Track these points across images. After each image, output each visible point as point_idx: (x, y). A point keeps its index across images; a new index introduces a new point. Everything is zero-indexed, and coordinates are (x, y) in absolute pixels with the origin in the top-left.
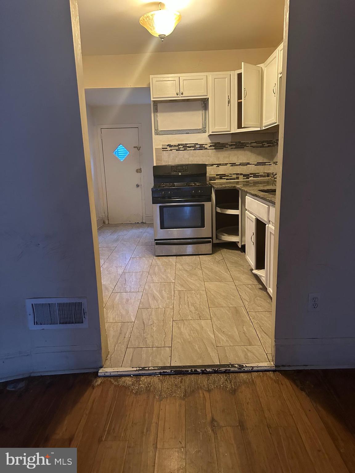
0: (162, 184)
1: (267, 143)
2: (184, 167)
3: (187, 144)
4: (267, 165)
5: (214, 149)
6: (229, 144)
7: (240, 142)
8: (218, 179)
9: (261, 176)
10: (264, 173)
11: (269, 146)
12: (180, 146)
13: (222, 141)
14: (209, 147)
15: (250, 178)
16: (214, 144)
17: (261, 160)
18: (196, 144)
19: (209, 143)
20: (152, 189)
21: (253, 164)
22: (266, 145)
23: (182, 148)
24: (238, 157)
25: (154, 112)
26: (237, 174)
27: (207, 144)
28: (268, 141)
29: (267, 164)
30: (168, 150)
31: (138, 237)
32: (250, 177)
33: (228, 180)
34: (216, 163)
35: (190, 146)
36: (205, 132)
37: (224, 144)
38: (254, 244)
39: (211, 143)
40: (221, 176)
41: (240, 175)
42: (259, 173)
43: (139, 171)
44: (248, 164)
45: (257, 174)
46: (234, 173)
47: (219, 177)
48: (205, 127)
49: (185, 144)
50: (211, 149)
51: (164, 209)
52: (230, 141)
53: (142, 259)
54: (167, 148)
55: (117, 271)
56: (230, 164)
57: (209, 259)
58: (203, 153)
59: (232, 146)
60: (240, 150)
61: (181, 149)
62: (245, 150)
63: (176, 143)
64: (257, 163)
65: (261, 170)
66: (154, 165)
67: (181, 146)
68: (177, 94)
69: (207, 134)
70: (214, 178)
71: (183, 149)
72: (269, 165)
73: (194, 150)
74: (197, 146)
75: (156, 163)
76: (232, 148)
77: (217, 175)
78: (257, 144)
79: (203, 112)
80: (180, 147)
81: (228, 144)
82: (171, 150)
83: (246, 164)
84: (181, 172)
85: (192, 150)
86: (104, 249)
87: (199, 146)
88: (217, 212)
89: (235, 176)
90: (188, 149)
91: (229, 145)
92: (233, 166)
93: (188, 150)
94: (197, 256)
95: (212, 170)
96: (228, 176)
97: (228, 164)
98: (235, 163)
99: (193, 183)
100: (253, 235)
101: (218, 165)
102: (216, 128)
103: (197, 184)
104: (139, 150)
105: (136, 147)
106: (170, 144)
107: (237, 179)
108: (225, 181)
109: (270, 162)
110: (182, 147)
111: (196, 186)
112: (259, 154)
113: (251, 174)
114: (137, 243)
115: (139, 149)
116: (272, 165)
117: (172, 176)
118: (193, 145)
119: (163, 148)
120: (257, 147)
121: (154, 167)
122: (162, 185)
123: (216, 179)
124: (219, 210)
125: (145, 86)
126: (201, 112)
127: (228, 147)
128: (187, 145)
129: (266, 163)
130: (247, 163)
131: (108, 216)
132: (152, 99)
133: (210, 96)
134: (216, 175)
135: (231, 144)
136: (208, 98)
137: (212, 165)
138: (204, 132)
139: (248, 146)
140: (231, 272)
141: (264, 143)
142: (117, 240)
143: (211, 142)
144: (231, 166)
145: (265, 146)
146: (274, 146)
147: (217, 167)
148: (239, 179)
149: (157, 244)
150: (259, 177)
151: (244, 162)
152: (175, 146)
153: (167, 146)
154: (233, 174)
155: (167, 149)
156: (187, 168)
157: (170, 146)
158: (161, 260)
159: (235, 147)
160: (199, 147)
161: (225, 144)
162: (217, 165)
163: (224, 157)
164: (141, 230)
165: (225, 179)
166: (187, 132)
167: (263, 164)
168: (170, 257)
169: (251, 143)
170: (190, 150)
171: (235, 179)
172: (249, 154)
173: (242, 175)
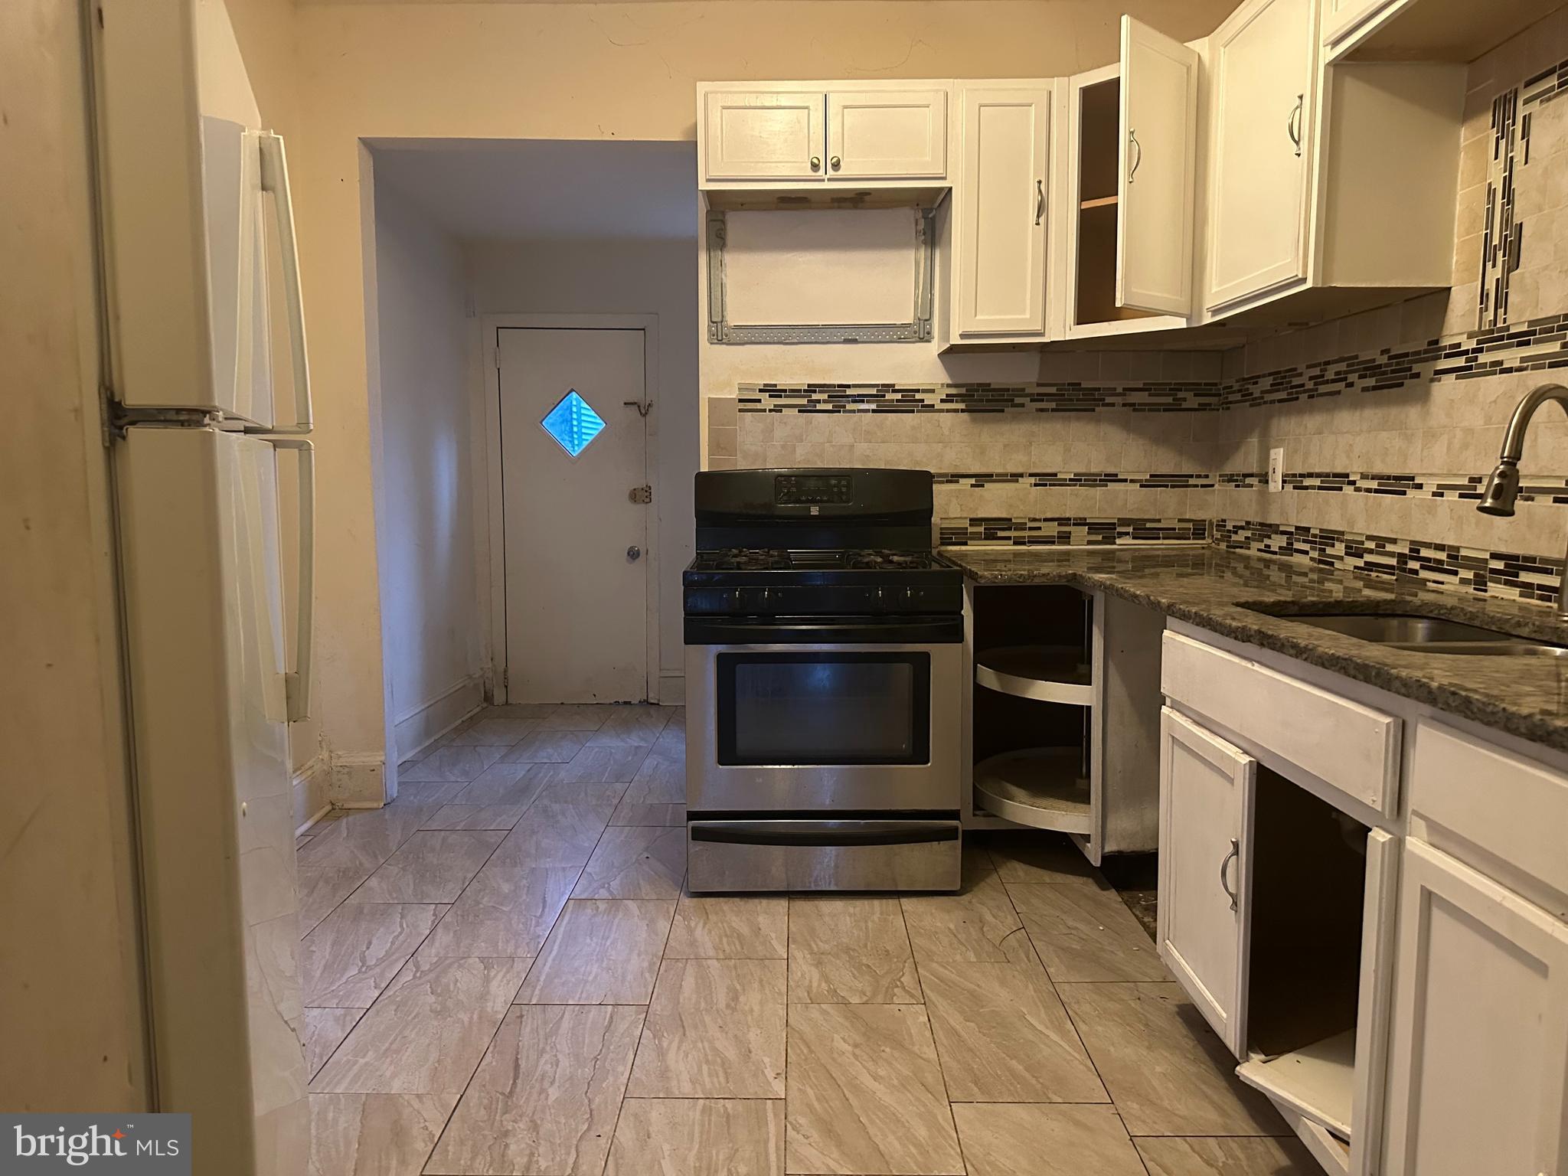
0: (735, 551)
1: (1195, 395)
2: (833, 482)
3: (848, 386)
4: (1197, 486)
5: (963, 411)
6: (1027, 391)
7: (1080, 384)
8: (976, 537)
9: (1170, 533)
10: (1180, 520)
11: (1203, 407)
12: (815, 392)
13: (998, 376)
14: (942, 401)
15: (1118, 541)
16: (963, 391)
17: (1167, 463)
18: (883, 385)
19: (942, 385)
20: (685, 573)
21: (1132, 481)
22: (1192, 401)
23: (825, 401)
24: (1067, 450)
25: (709, 250)
26: (1063, 521)
27: (933, 391)
28: (1200, 384)
29: (1192, 481)
30: (765, 411)
31: (618, 777)
32: (1121, 535)
33: (1024, 543)
34: (973, 471)
35: (859, 395)
36: (925, 337)
37: (1008, 390)
38: (1235, 903)
39: (948, 386)
40: (993, 528)
41: (1074, 524)
42: (1159, 521)
43: (641, 496)
44: (1113, 478)
45: (1148, 525)
46: (1049, 516)
47: (982, 529)
48: (928, 317)
49: (840, 386)
50: (948, 411)
51: (740, 669)
52: (1034, 379)
53: (620, 915)
54: (759, 401)
55: (483, 997)
56: (1031, 475)
57: (952, 926)
58: (913, 428)
59: (1042, 400)
60: (1078, 419)
61: (819, 407)
62: (1098, 421)
63: (801, 381)
64: (1151, 476)
65: (1168, 506)
66: (699, 469)
67: (820, 392)
68: (815, 167)
69: (935, 347)
70: (963, 532)
71: (830, 407)
72: (1202, 486)
73: (874, 411)
74: (889, 396)
75: (711, 462)
76: (1042, 410)
77: (974, 521)
78: (1150, 395)
79: (922, 253)
80: (815, 397)
81: (1024, 390)
82: (778, 409)
83: (1101, 480)
84: (821, 501)
85: (867, 411)
86: (453, 838)
87: (899, 396)
88: (979, 690)
89: (1052, 529)
90: (849, 407)
91: (1027, 395)
92: (1046, 485)
93: (853, 411)
94: (891, 904)
95: (954, 500)
96: (1021, 527)
97: (1021, 475)
98: (1056, 475)
99: (870, 551)
100: (1236, 852)
101: (982, 479)
102: (982, 317)
103: (896, 558)
104: (644, 415)
105: (635, 403)
106: (775, 385)
107: (1060, 543)
108: (1009, 547)
109: (1207, 476)
110: (825, 396)
111: (890, 568)
112: (1161, 439)
113: (1124, 522)
114: (609, 811)
115: (643, 412)
116: (1216, 486)
117: (780, 517)
118: (874, 391)
119: (741, 401)
120: (1154, 408)
121: (701, 477)
122: (735, 556)
123: (971, 539)
124: (990, 679)
125: (675, 136)
126: (910, 255)
127: (1022, 405)
128: (849, 392)
129: (1192, 476)
130: (1106, 475)
131: (506, 671)
132: (703, 186)
133: (958, 182)
134: (971, 520)
135: (1038, 395)
136: (950, 189)
137: (954, 478)
138: (921, 340)
139: (1113, 405)
140: (1083, 1027)
141: (1180, 395)
142: (520, 792)
143: (950, 382)
144: (1036, 485)
145: (1185, 405)
146: (1228, 408)
147: (972, 486)
148: (1069, 544)
149: (698, 835)
150: (1159, 538)
151: (1093, 470)
152: (795, 392)
153: (761, 391)
154: (1046, 520)
155: (758, 406)
156: (848, 486)
157: (773, 391)
158: (713, 918)
159: (1053, 405)
160: (898, 401)
161: (1013, 390)
162: (973, 481)
163: (1005, 446)
164: (634, 740)
165: (1009, 538)
166: (852, 335)
167: (1178, 481)
168: (756, 901)
169: (1124, 389)
170: (860, 411)
171: (1053, 543)
172: (1114, 435)
173: (1085, 524)
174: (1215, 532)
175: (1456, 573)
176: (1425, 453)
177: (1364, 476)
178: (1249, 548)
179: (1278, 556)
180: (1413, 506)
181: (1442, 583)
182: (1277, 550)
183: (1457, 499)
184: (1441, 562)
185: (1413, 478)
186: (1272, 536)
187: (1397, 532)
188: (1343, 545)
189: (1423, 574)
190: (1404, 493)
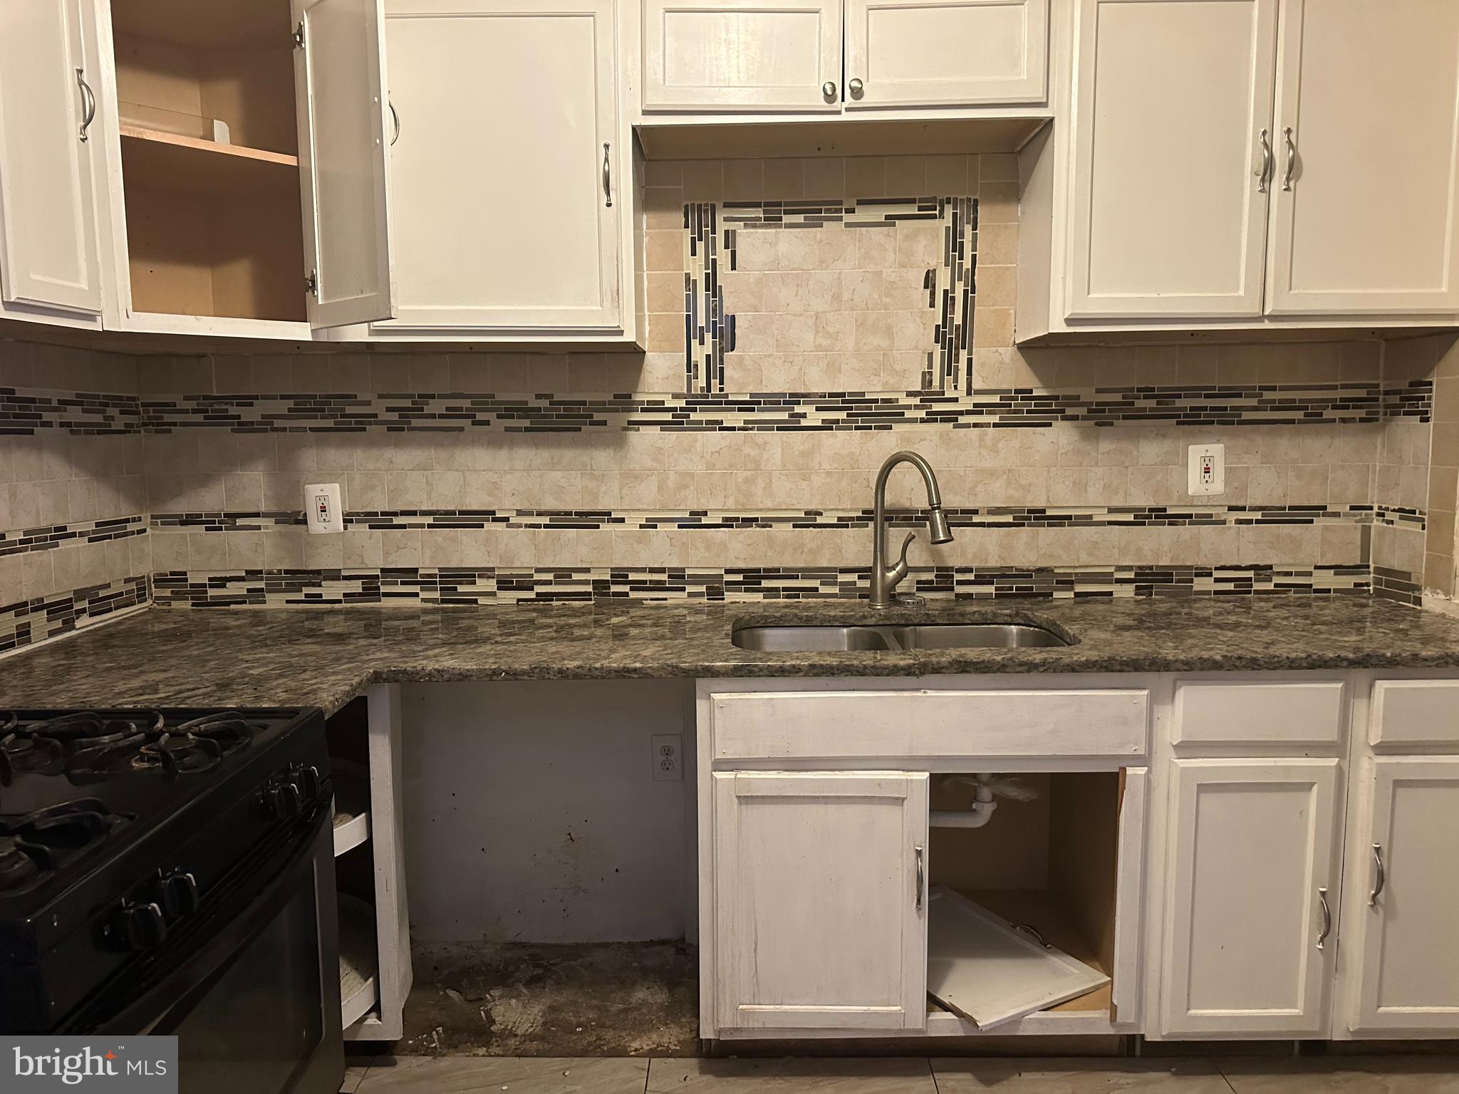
174: (154, 590)
175: (683, 589)
176: (625, 491)
177: (520, 513)
178: (264, 602)
179: (344, 605)
180: (614, 537)
181: (666, 599)
182: (341, 598)
183: (677, 529)
184: (663, 582)
185: (609, 514)
186: (323, 583)
187: (591, 562)
188: (495, 580)
189: (633, 595)
190: (598, 527)
